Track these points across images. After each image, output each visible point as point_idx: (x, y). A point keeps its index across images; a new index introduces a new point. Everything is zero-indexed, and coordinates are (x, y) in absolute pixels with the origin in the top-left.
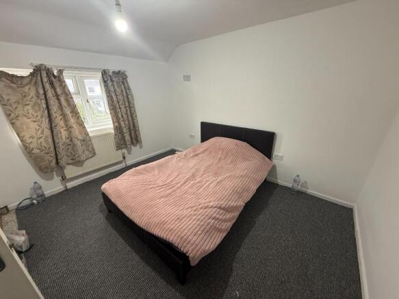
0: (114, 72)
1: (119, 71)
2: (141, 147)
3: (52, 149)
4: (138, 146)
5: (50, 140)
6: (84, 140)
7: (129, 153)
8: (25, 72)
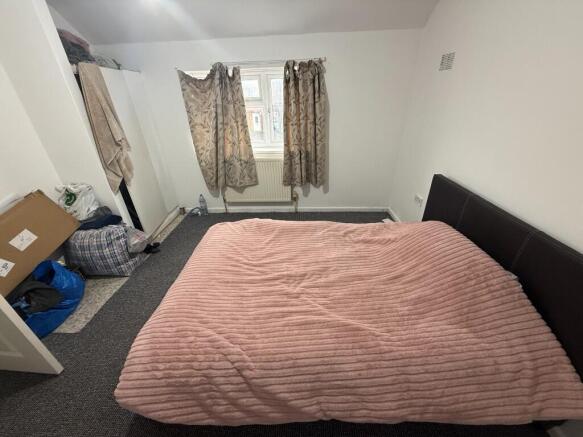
0: (302, 65)
1: (310, 62)
2: (326, 190)
3: (214, 165)
4: (321, 187)
5: (214, 155)
6: (246, 163)
7: (306, 194)
8: (202, 75)
